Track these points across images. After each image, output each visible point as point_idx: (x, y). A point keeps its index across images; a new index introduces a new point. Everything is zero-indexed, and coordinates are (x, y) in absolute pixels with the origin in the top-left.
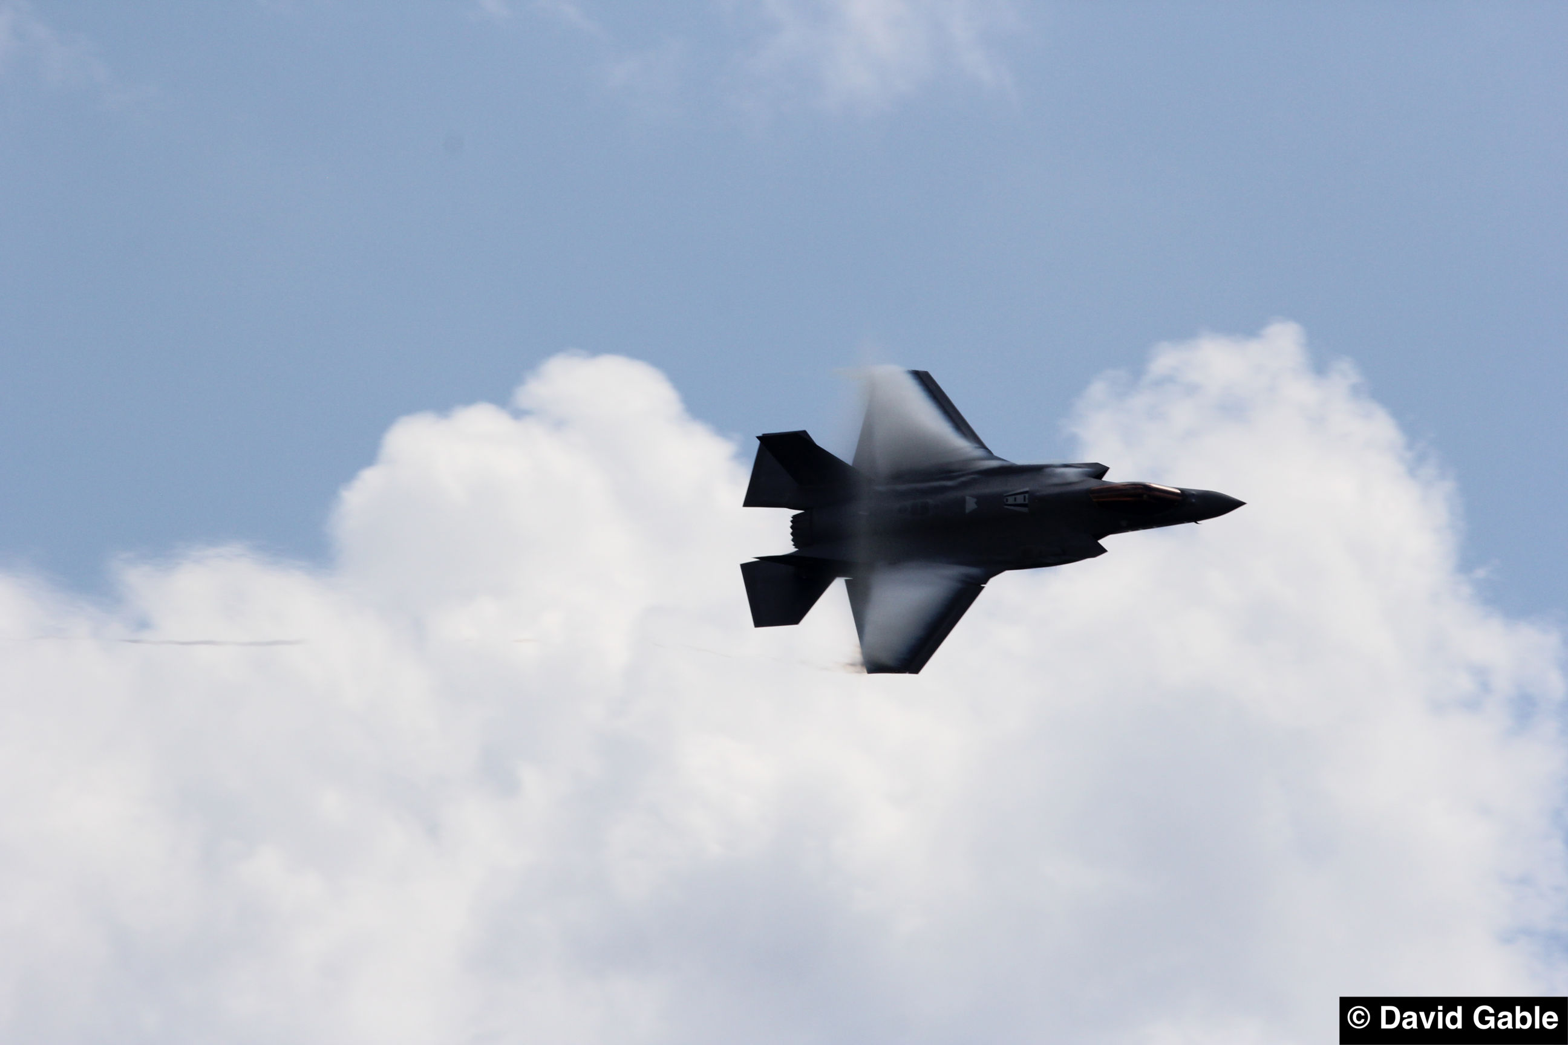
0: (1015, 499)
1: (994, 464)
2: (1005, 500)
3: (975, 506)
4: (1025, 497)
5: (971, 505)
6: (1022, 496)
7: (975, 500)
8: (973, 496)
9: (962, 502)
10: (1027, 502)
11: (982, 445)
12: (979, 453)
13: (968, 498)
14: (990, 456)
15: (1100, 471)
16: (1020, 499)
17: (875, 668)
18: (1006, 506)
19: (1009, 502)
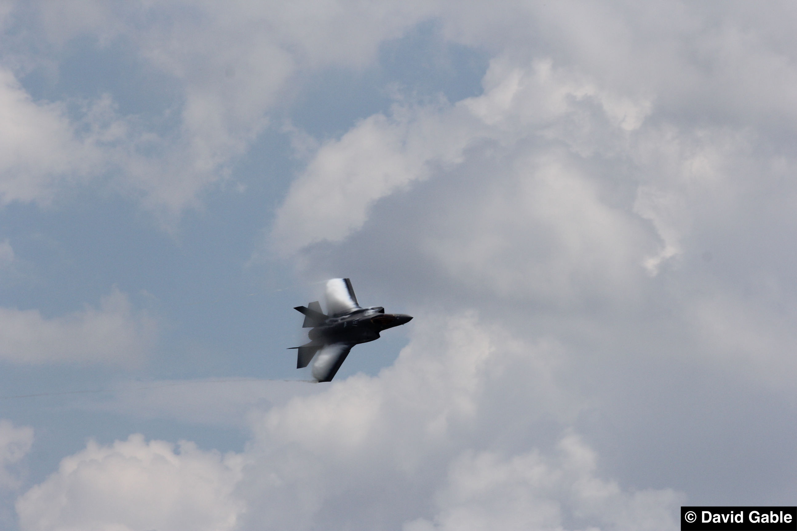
1: (357, 310)
3: (345, 326)
6: (356, 321)
7: (346, 323)
8: (346, 321)
9: (343, 324)
10: (357, 323)
11: (357, 304)
12: (355, 307)
14: (358, 307)
17: (320, 381)
18: (353, 325)
19: (354, 323)
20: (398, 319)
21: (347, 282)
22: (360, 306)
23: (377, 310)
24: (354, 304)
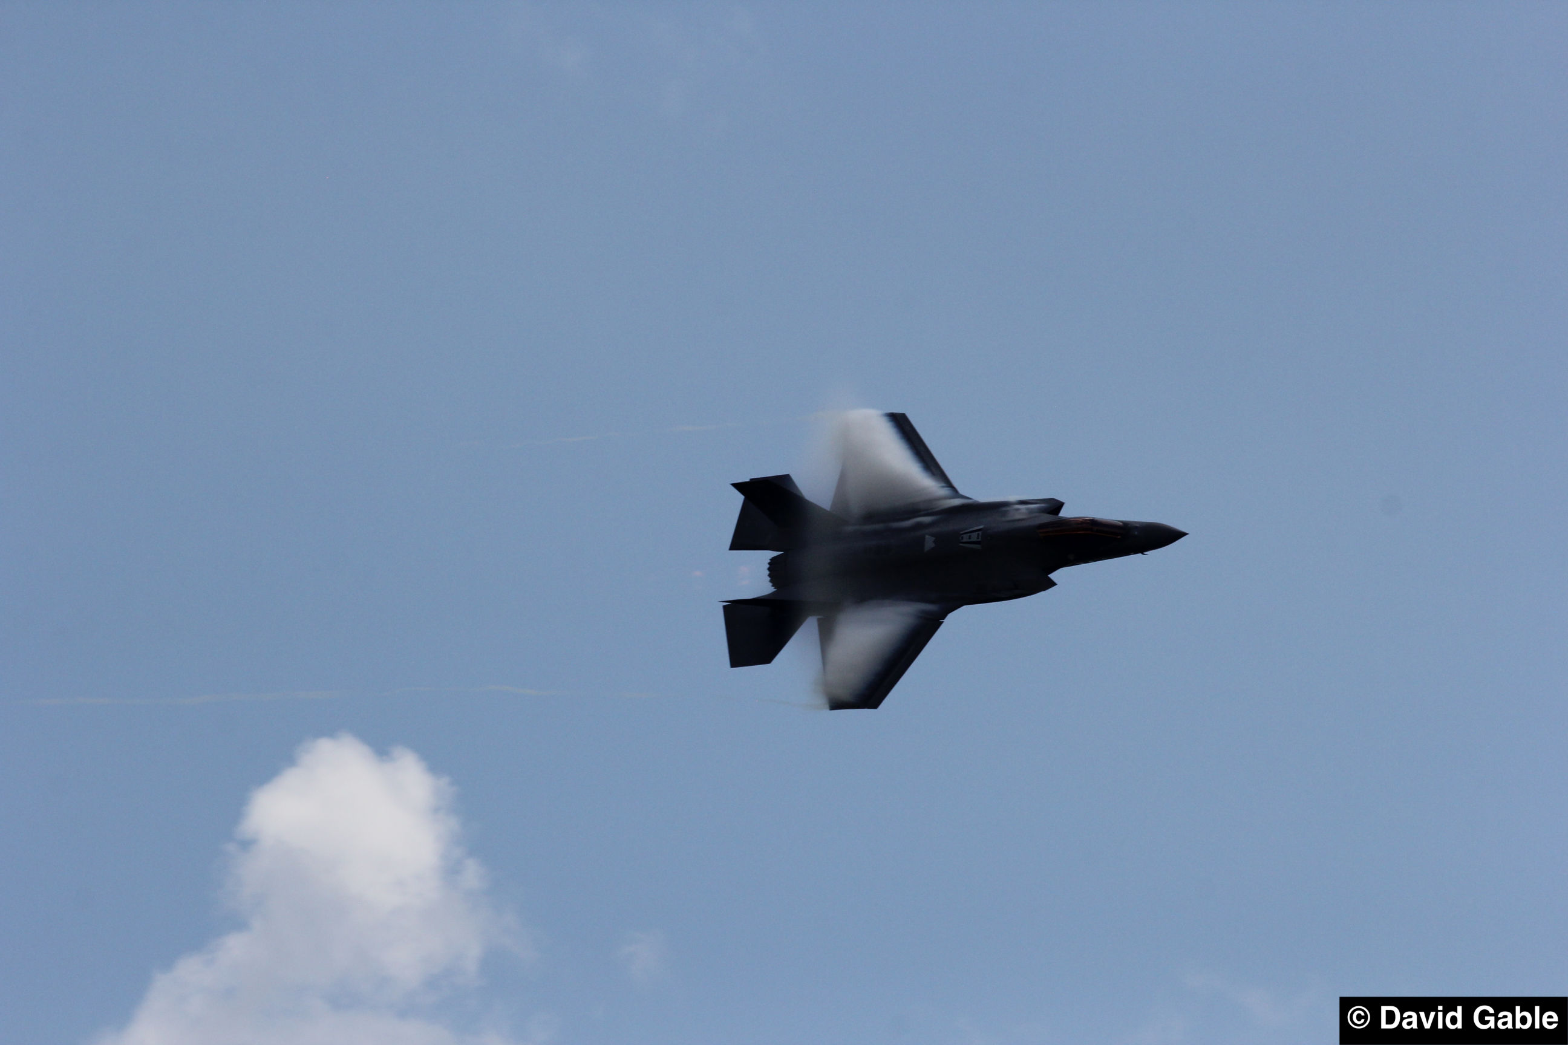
0: (970, 537)
1: (957, 502)
2: (960, 538)
3: (933, 545)
4: (978, 534)
5: (929, 543)
6: (975, 534)
7: (934, 538)
8: (932, 535)
9: (921, 541)
10: (979, 540)
11: (948, 484)
12: (943, 492)
13: (927, 536)
14: (955, 493)
15: (1055, 506)
16: (974, 537)
17: (837, 704)
18: (961, 544)
19: (964, 540)
20: (1136, 533)
21: (901, 423)
22: (961, 492)
23: (1043, 505)
24: (943, 487)
